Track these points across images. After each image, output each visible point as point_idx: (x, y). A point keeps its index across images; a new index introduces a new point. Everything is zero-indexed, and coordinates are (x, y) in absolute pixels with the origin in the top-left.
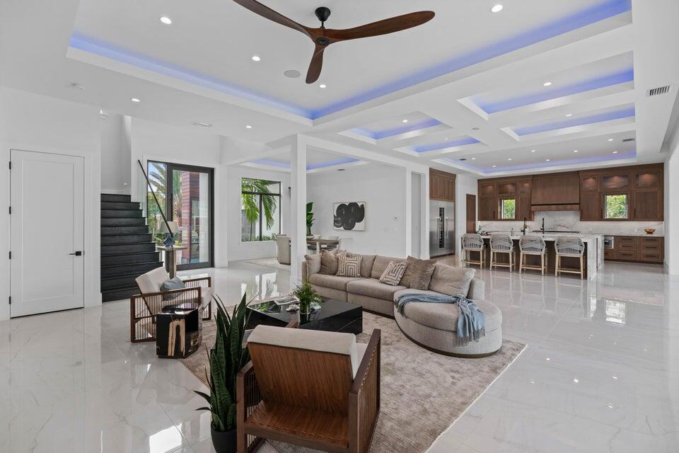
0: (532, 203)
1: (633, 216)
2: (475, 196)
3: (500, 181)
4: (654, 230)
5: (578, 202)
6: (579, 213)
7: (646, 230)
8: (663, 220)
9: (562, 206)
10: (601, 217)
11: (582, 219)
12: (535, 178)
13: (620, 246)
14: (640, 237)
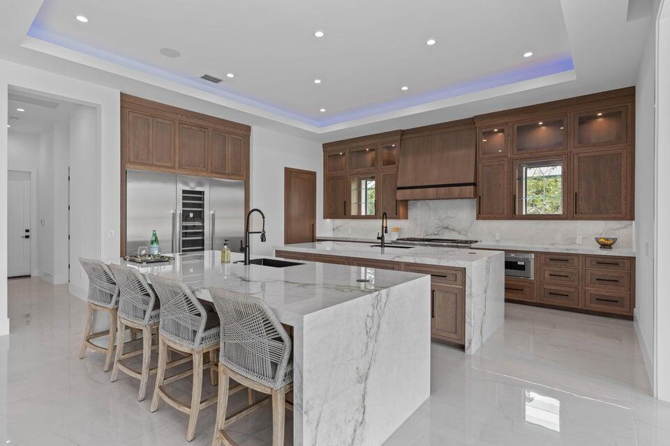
0: (399, 185)
1: (574, 208)
2: (314, 174)
3: (354, 145)
4: (615, 240)
5: (472, 181)
6: (474, 202)
7: (597, 240)
8: (632, 218)
9: (446, 189)
10: (512, 212)
11: (481, 215)
12: (405, 137)
13: (547, 274)
14: (586, 256)
